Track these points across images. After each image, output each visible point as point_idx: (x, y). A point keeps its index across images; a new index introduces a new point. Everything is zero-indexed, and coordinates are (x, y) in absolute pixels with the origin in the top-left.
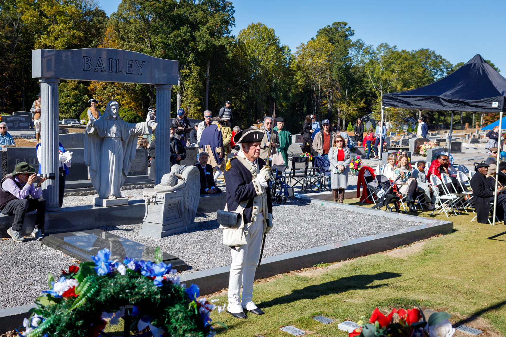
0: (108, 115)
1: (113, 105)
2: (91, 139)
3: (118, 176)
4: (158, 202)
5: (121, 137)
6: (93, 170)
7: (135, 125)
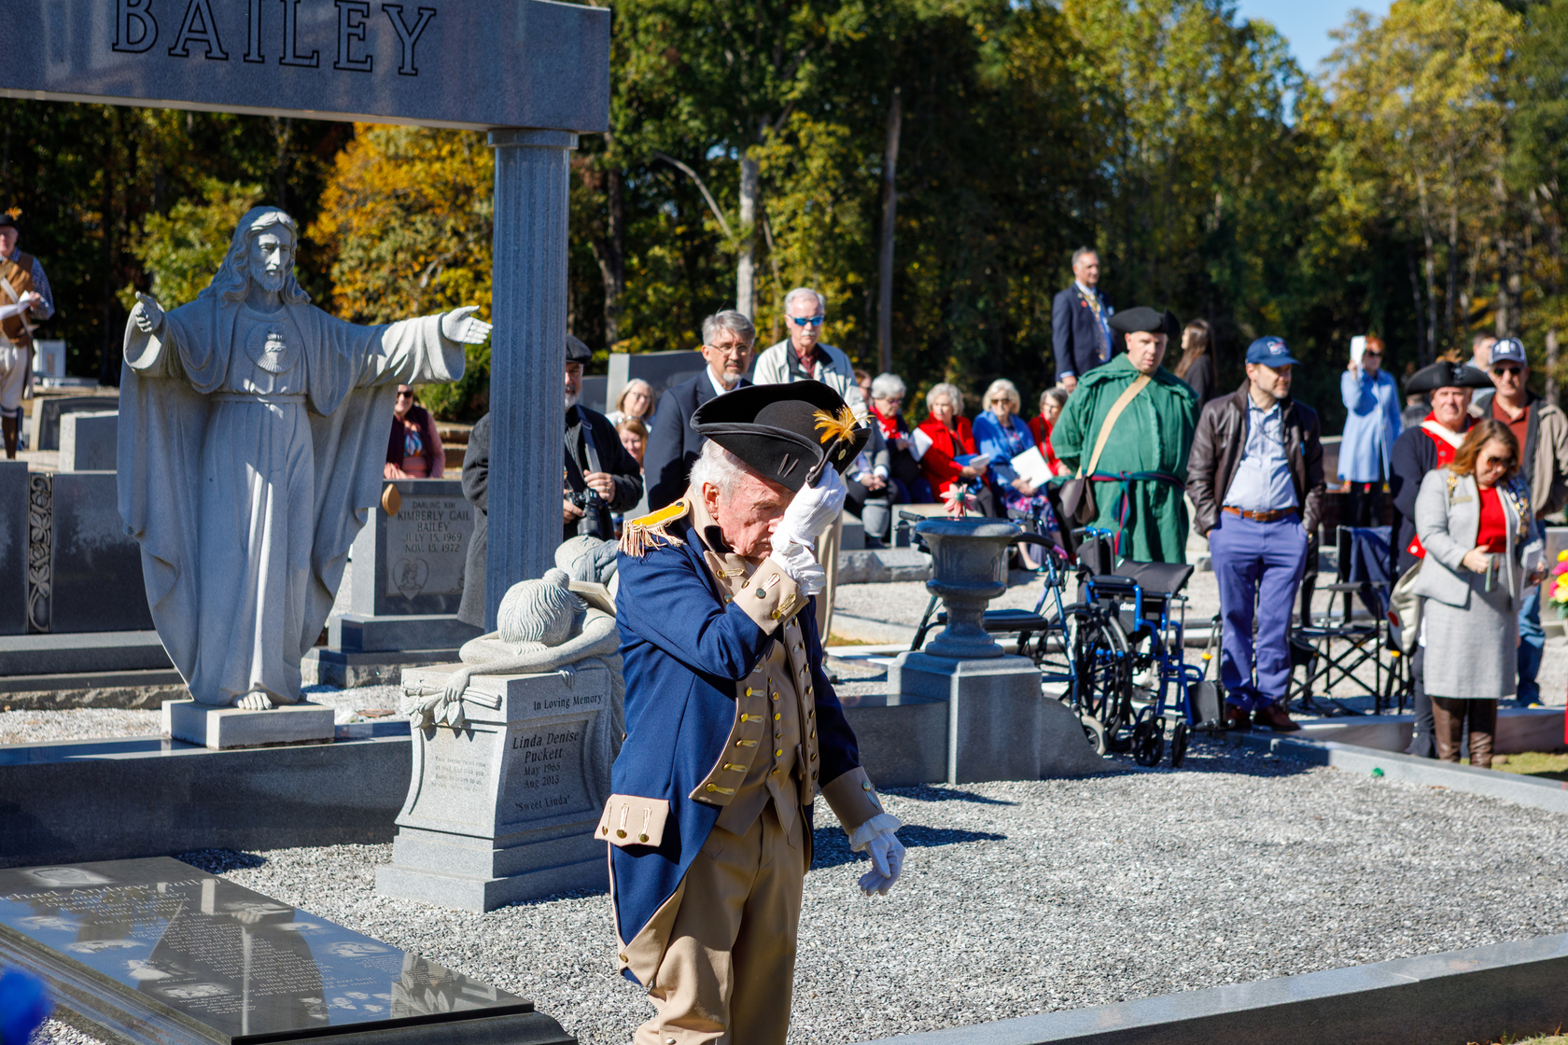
0: (239, 279)
1: (265, 230)
2: (152, 399)
3: (287, 595)
4: (474, 726)
5: (304, 391)
6: (162, 561)
7: (379, 332)
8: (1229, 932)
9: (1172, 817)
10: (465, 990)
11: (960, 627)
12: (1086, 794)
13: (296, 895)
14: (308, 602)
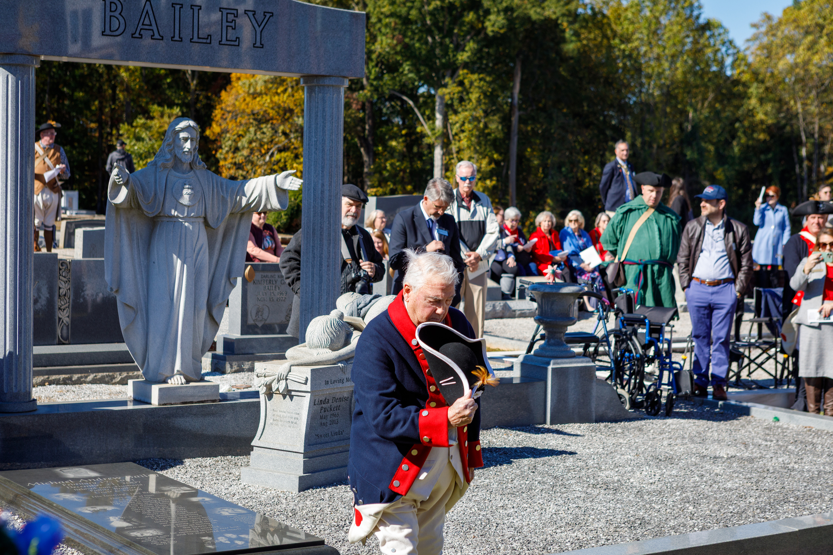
0: (169, 156)
1: (183, 130)
2: (123, 220)
3: (194, 323)
4: (293, 393)
5: (203, 215)
6: (128, 306)
7: (243, 185)
8: (696, 504)
9: (665, 443)
10: (288, 534)
11: (552, 341)
12: (619, 431)
13: (199, 483)
14: (205, 327)
